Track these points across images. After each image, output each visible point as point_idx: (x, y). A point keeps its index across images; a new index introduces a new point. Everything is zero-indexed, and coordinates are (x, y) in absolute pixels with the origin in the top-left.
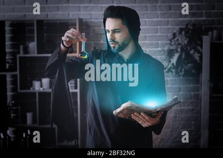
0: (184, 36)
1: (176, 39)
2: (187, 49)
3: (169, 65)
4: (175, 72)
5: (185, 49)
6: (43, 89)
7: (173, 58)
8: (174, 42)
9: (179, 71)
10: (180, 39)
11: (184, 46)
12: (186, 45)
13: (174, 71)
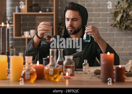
0: (125, 2)
1: (120, 5)
2: (127, 11)
3: (115, 22)
4: (119, 27)
5: (126, 11)
6: (31, 36)
7: (117, 17)
8: (119, 7)
9: (121, 26)
10: (122, 5)
11: (125, 9)
12: (126, 9)
13: (118, 25)
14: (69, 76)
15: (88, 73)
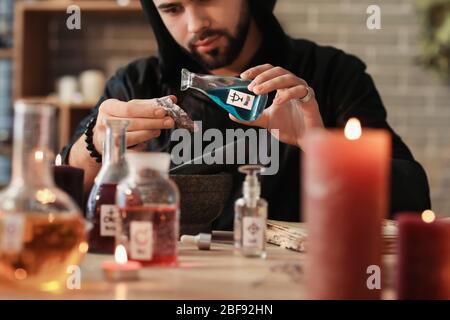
14: (134, 266)
15: (264, 255)
